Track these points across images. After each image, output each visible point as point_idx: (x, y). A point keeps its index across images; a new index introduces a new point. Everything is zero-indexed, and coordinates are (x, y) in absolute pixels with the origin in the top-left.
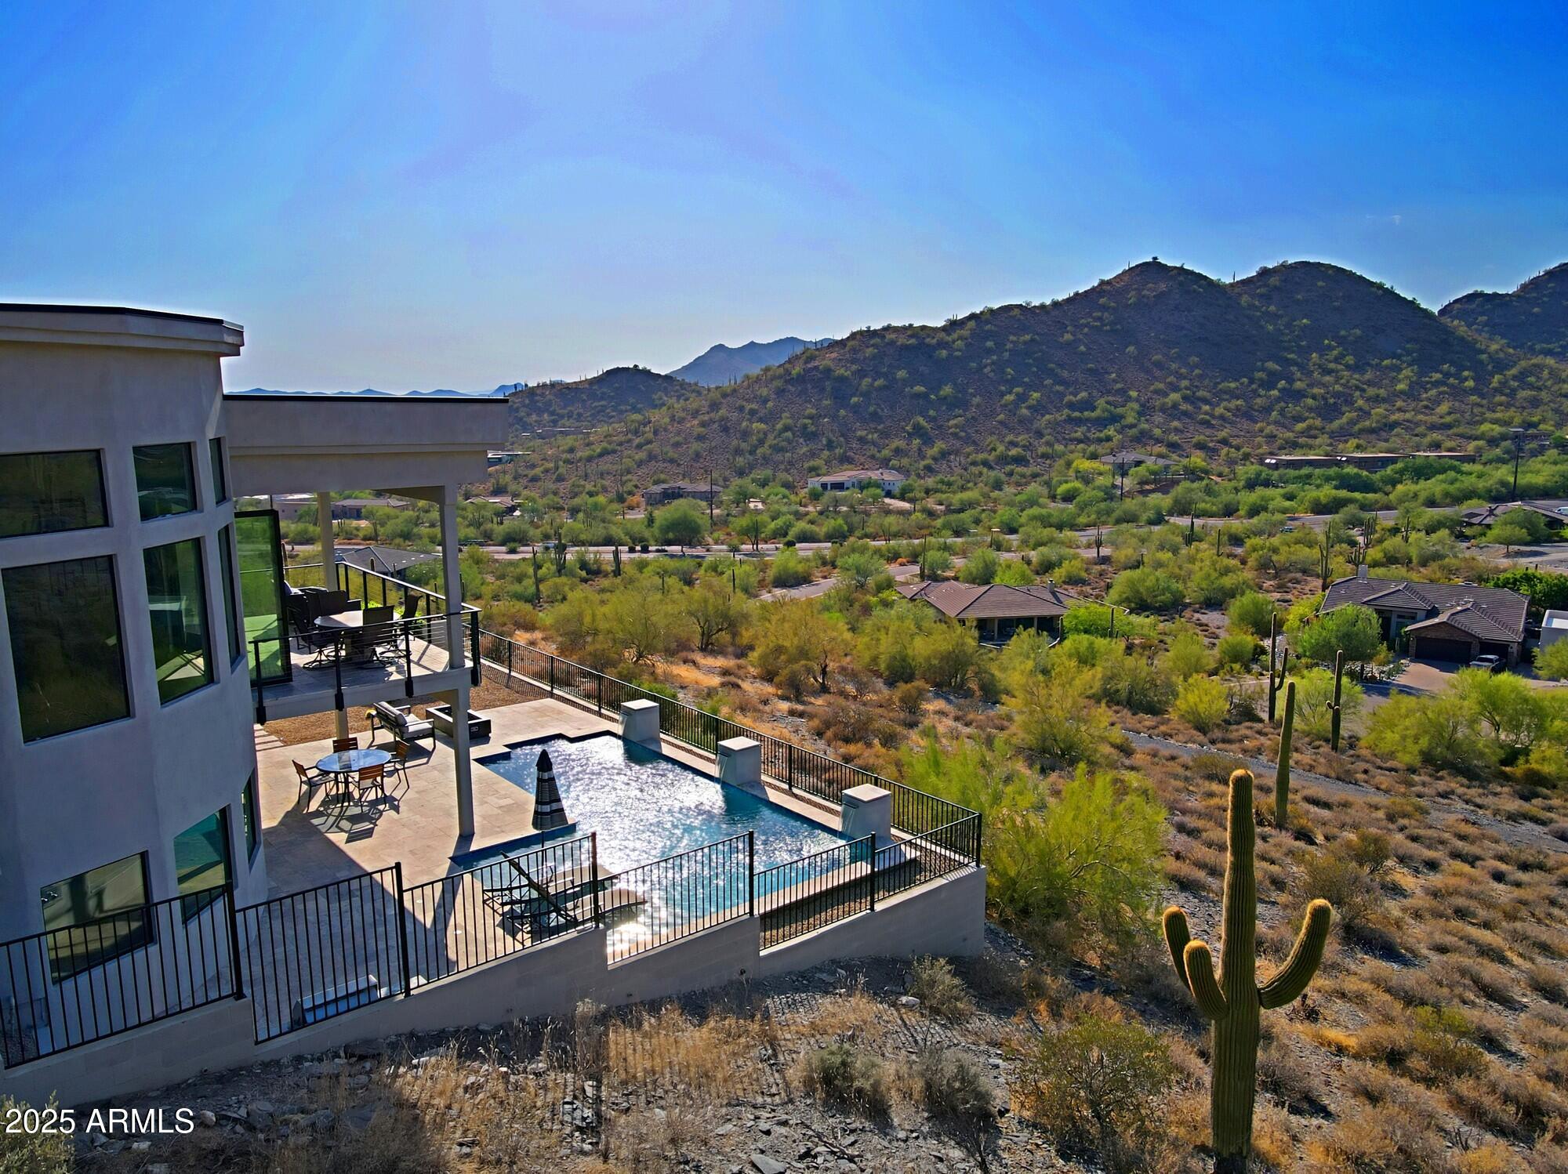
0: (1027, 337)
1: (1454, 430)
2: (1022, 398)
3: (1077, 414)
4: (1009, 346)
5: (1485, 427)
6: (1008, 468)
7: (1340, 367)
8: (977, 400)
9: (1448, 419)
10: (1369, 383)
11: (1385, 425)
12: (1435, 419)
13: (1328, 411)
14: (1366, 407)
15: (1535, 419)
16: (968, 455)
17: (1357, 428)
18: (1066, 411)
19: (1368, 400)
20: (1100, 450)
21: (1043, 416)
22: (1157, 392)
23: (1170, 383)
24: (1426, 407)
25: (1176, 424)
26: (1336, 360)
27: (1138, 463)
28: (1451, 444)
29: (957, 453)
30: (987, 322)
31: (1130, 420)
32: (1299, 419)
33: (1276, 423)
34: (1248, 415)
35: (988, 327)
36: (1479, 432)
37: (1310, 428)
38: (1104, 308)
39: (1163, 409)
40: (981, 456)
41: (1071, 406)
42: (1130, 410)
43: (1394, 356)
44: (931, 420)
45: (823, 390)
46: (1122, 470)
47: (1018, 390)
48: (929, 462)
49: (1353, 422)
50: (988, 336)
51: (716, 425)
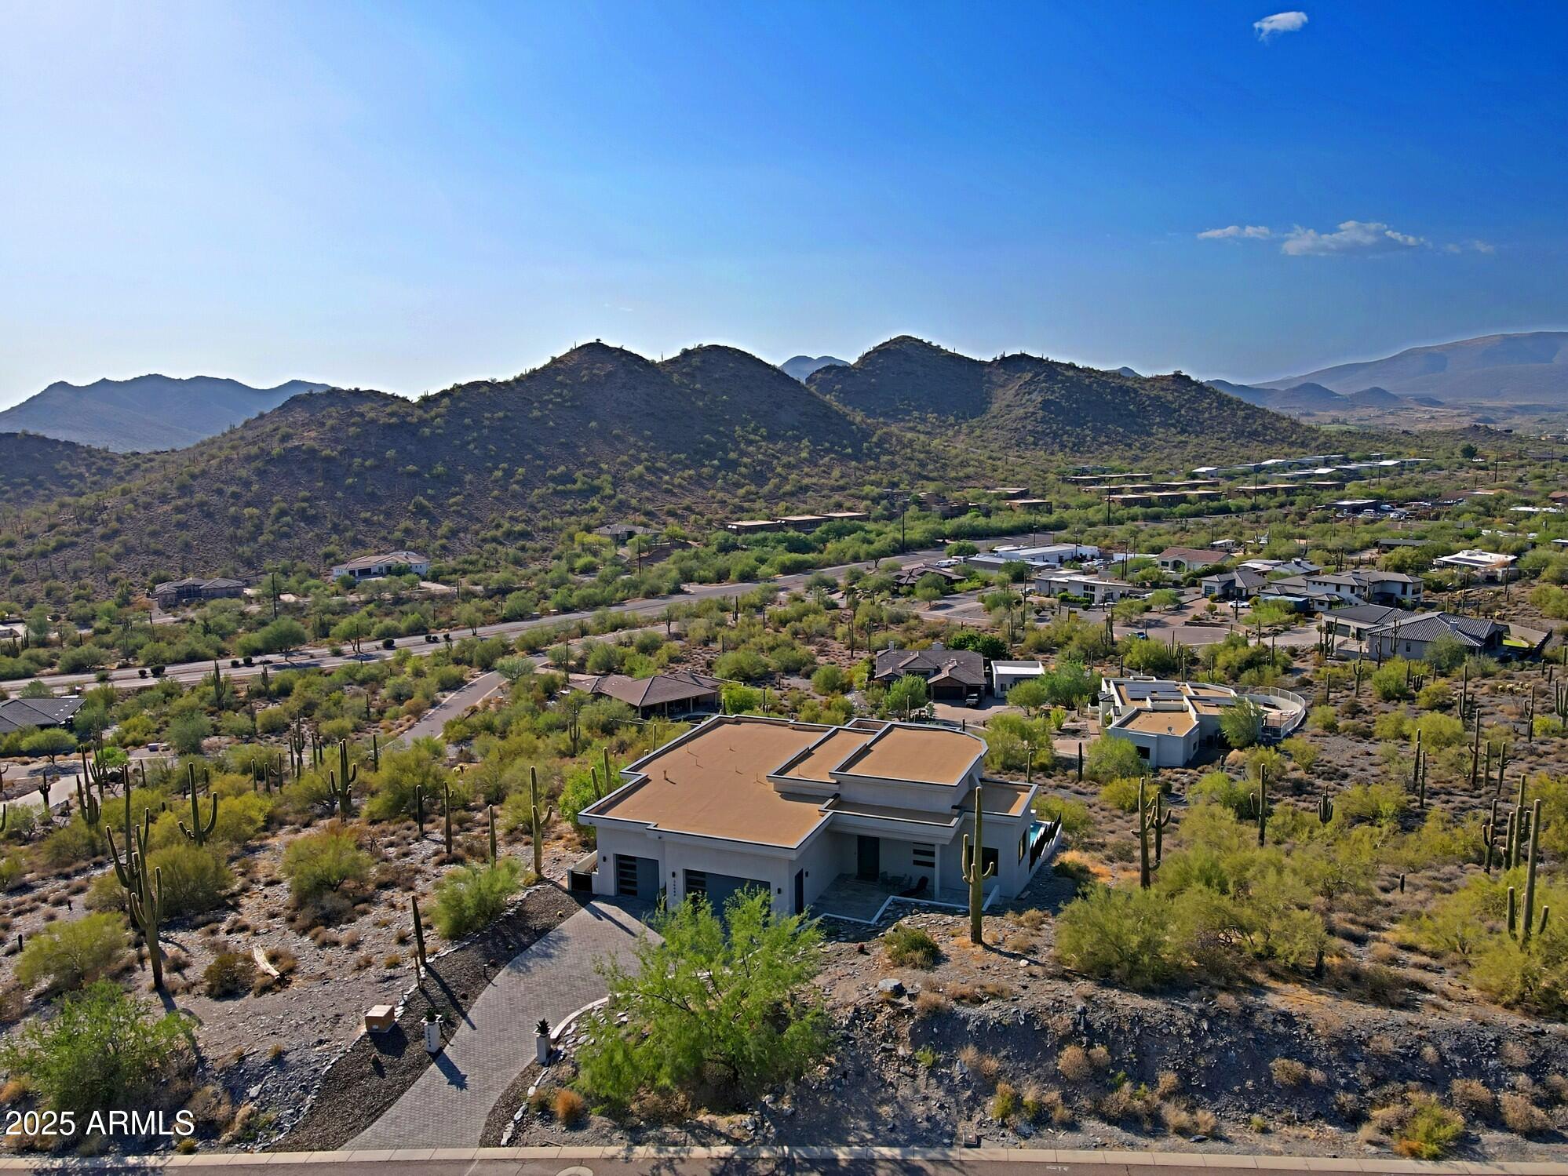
0: (501, 414)
1: (848, 492)
2: (509, 474)
3: (560, 487)
4: (486, 423)
5: (867, 489)
6: (520, 543)
7: (758, 438)
8: (469, 477)
9: (842, 482)
10: (780, 451)
11: (801, 488)
12: (833, 482)
13: (759, 478)
14: (784, 473)
15: (895, 479)
16: (477, 533)
17: (781, 491)
18: (551, 485)
19: (783, 466)
20: (593, 522)
21: (532, 490)
22: (623, 464)
23: (632, 456)
24: (824, 472)
25: (646, 494)
26: (755, 431)
27: (631, 534)
28: (848, 504)
29: (466, 530)
30: (460, 399)
31: (608, 491)
32: (738, 485)
33: (722, 489)
34: (698, 481)
35: (462, 404)
36: (864, 493)
37: (748, 493)
38: (562, 385)
39: (631, 480)
40: (489, 534)
41: (553, 479)
42: (605, 482)
43: (793, 428)
44: (431, 498)
45: (310, 471)
46: (620, 540)
47: (504, 465)
48: (444, 541)
49: (778, 487)
50: (463, 413)
51: (195, 511)
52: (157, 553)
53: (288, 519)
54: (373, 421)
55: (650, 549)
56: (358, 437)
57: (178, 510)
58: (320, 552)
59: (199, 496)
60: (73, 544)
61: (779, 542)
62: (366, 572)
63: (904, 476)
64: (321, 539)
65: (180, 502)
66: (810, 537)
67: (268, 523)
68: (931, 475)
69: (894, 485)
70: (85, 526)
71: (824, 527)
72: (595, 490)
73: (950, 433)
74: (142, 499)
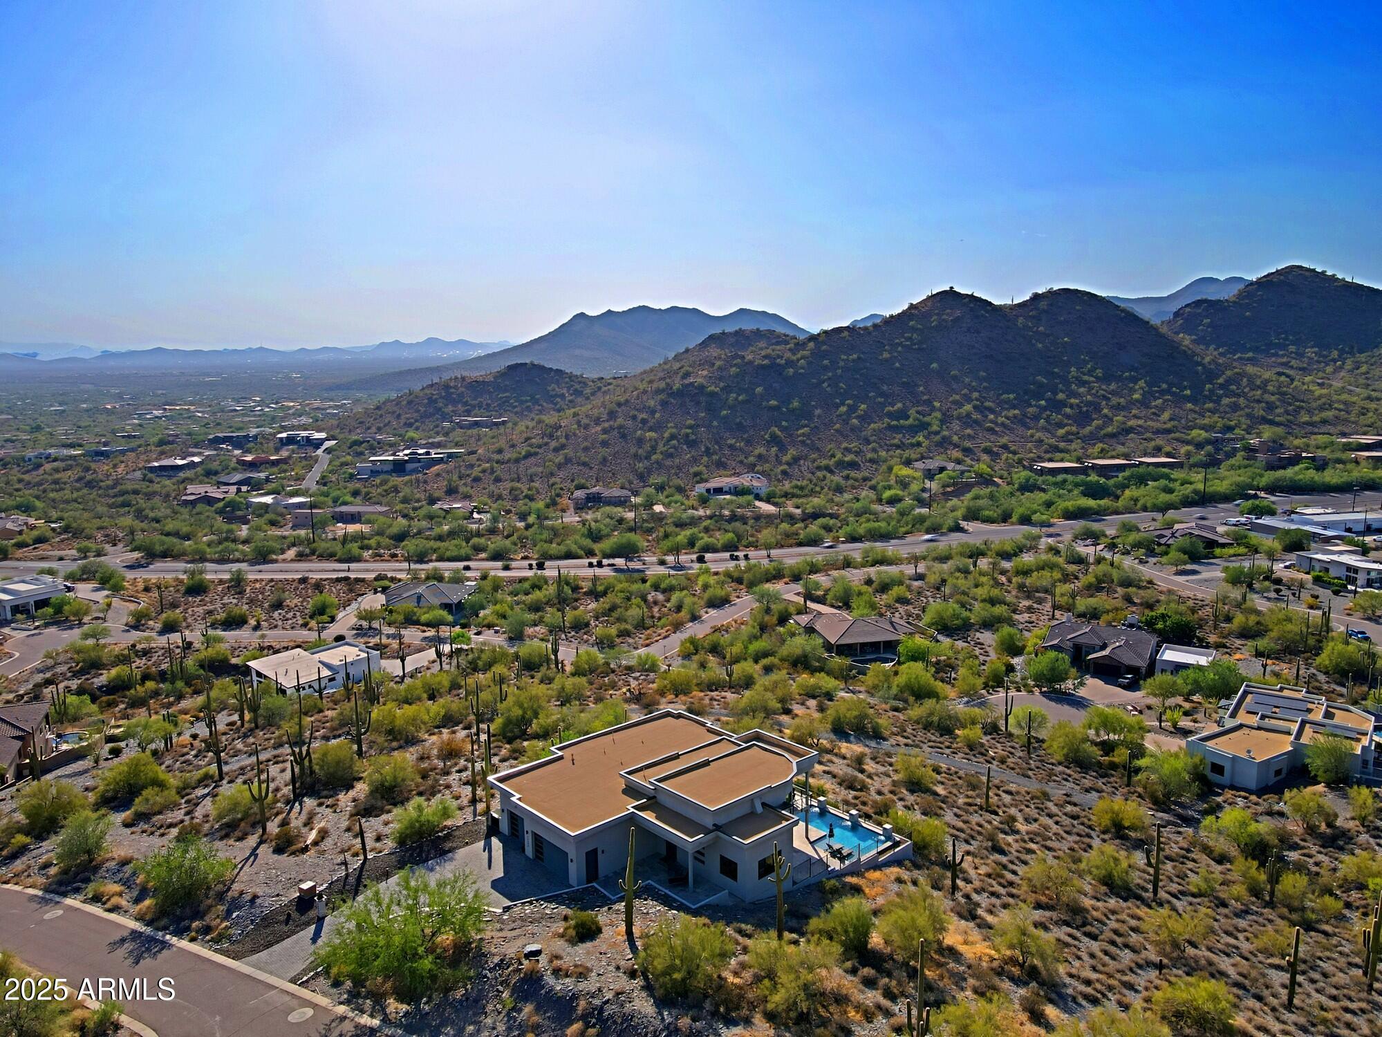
0: (855, 356)
1: (1173, 435)
2: (853, 409)
3: (894, 423)
4: (842, 364)
5: (1195, 433)
6: (846, 472)
7: (1092, 379)
8: (818, 412)
9: (1169, 426)
10: (1113, 393)
11: (1124, 430)
12: (1160, 425)
13: (1083, 418)
14: (1110, 415)
15: (1232, 423)
16: (814, 461)
17: (1102, 432)
18: (886, 420)
19: (1111, 407)
20: (914, 456)
21: (869, 424)
22: (955, 402)
23: (965, 395)
24: (1154, 414)
25: (969, 431)
26: (1090, 373)
27: (942, 469)
28: (1168, 449)
29: (805, 458)
30: (824, 343)
31: (935, 428)
32: (1060, 425)
33: (1044, 429)
34: (1022, 421)
35: (824, 347)
36: (1190, 437)
37: (1068, 433)
38: (914, 329)
39: (959, 418)
40: (824, 462)
41: (890, 415)
42: (934, 419)
43: (1132, 369)
44: (783, 429)
45: (698, 403)
46: (930, 475)
47: (849, 402)
48: (785, 467)
49: (1100, 428)
50: (824, 355)
51: (616, 432)
52: (585, 464)
53: (674, 442)
54: (751, 363)
55: (954, 484)
56: (737, 375)
57: (605, 431)
58: (692, 470)
59: (620, 421)
60: (536, 454)
61: (1077, 485)
62: (719, 491)
63: (1243, 420)
64: (695, 460)
65: (606, 425)
66: (1111, 482)
67: (661, 444)
68: (1277, 419)
69: (1230, 429)
70: (546, 440)
71: (1127, 473)
72: (923, 426)
73: (1329, 369)
74: (585, 421)
